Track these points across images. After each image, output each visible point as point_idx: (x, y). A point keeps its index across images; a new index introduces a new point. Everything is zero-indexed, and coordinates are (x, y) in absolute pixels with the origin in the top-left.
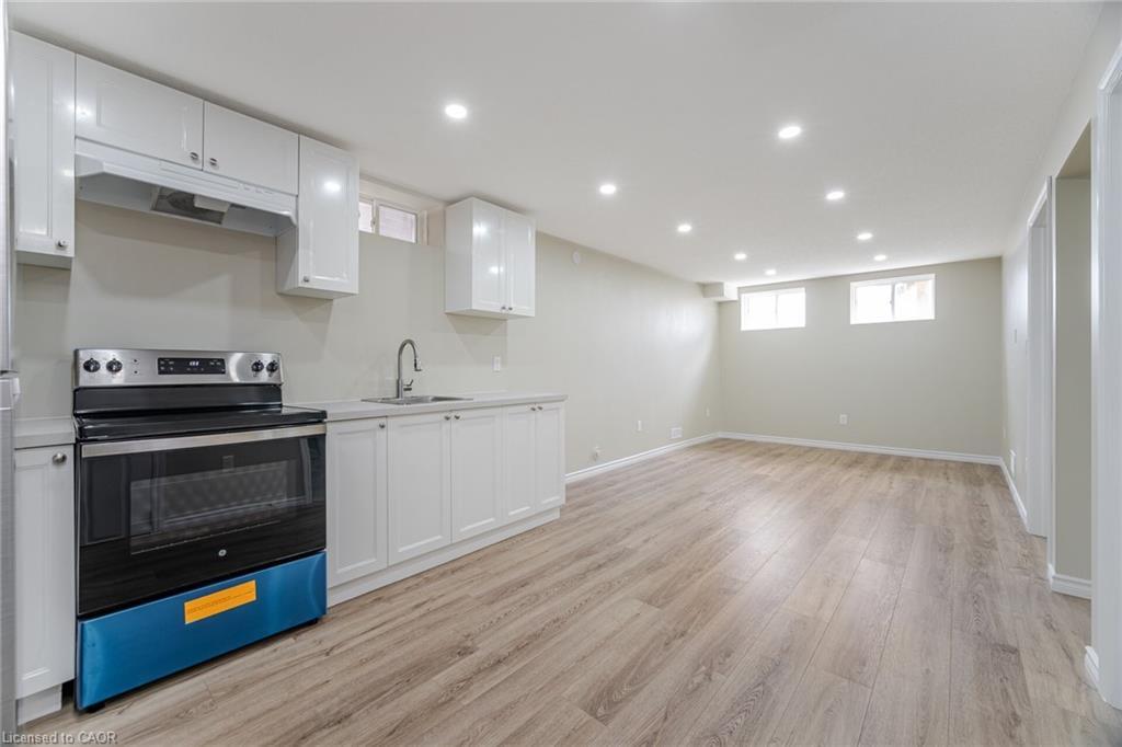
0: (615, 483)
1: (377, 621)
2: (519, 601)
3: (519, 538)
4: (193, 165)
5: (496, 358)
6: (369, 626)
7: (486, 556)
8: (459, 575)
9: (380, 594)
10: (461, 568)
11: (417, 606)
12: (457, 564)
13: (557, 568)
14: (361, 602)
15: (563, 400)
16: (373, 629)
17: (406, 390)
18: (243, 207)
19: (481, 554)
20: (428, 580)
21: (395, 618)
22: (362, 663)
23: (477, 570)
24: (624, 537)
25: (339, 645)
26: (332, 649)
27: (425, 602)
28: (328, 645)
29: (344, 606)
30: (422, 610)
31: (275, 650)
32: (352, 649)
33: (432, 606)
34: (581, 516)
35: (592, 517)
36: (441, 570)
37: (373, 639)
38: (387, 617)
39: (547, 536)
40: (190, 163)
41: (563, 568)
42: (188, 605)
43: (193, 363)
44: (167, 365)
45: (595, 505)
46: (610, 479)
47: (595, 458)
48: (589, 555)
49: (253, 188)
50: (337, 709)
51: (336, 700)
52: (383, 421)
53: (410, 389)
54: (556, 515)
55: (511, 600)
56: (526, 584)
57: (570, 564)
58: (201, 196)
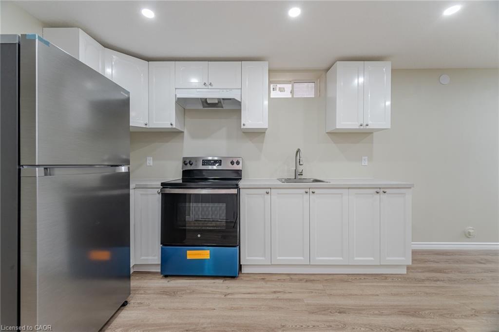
0: (488, 261)
1: (253, 290)
2: (329, 322)
3: (363, 277)
4: (205, 87)
5: (363, 158)
6: (248, 291)
7: (332, 279)
8: (309, 284)
9: (265, 277)
10: (312, 281)
11: (275, 292)
12: (313, 278)
13: (377, 312)
14: (256, 277)
15: (410, 188)
16: (249, 293)
17: (299, 175)
18: (230, 99)
19: (330, 277)
20: (291, 280)
21: (261, 293)
22: (232, 309)
23: (320, 286)
24: (466, 317)
25: (232, 294)
26: (228, 294)
27: (280, 292)
28: (229, 291)
29: (249, 275)
30: (275, 296)
31: (214, 283)
32: (234, 299)
33: (281, 296)
34: (428, 279)
35: (439, 284)
36: (301, 277)
37: (245, 299)
38: (259, 290)
39: (386, 284)
40: (204, 87)
41: (381, 314)
42: (188, 252)
43: (212, 162)
44: (205, 162)
45: (449, 275)
46: (486, 257)
47: (468, 236)
48: (413, 316)
49: (225, 90)
50: (206, 326)
51: (209, 321)
52: (269, 190)
53: (302, 175)
54: (404, 271)
55: (324, 318)
56: (344, 312)
57: (389, 315)
58: (210, 98)
